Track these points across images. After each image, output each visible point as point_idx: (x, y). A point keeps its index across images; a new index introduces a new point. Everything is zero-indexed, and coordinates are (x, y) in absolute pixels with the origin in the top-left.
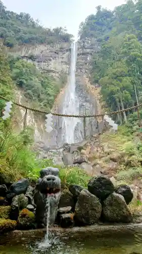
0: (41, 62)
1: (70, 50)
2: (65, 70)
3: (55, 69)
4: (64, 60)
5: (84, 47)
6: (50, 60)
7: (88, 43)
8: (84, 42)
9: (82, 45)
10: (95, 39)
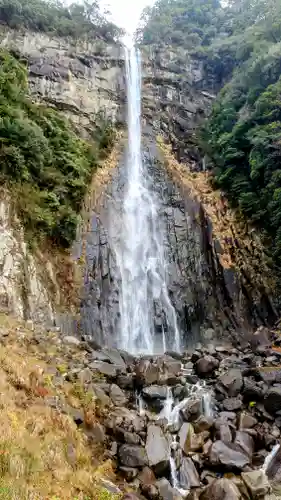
0: (40, 76)
1: (121, 64)
2: (108, 113)
3: (81, 104)
4: (104, 85)
5: (157, 64)
6: (66, 78)
7: (168, 57)
8: (157, 52)
9: (152, 57)
10: (186, 52)
